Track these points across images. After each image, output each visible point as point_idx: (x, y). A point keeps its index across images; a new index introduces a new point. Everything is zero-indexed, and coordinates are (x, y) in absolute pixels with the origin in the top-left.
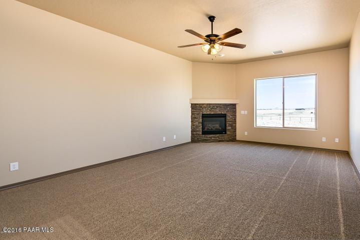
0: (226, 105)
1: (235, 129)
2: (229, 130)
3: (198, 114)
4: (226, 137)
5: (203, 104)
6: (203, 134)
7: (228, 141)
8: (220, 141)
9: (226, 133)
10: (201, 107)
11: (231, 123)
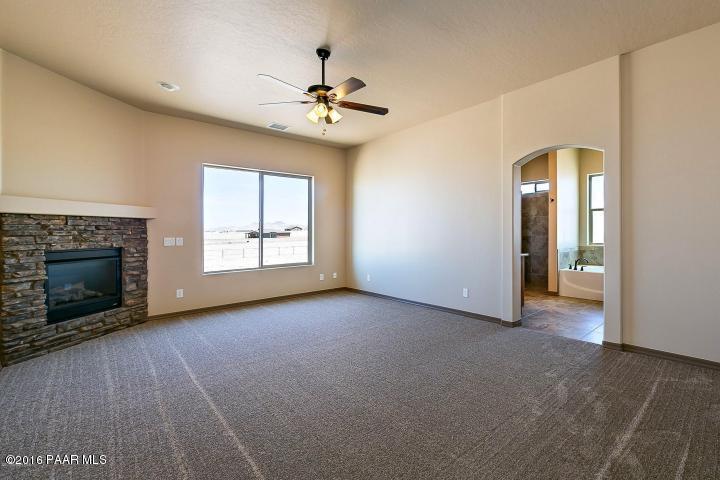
0: (123, 222)
1: (146, 289)
2: (129, 293)
3: (31, 254)
4: (123, 314)
5: (51, 217)
6: (49, 322)
7: (129, 326)
8: (107, 332)
9: (119, 305)
10: (44, 227)
11: (135, 273)
